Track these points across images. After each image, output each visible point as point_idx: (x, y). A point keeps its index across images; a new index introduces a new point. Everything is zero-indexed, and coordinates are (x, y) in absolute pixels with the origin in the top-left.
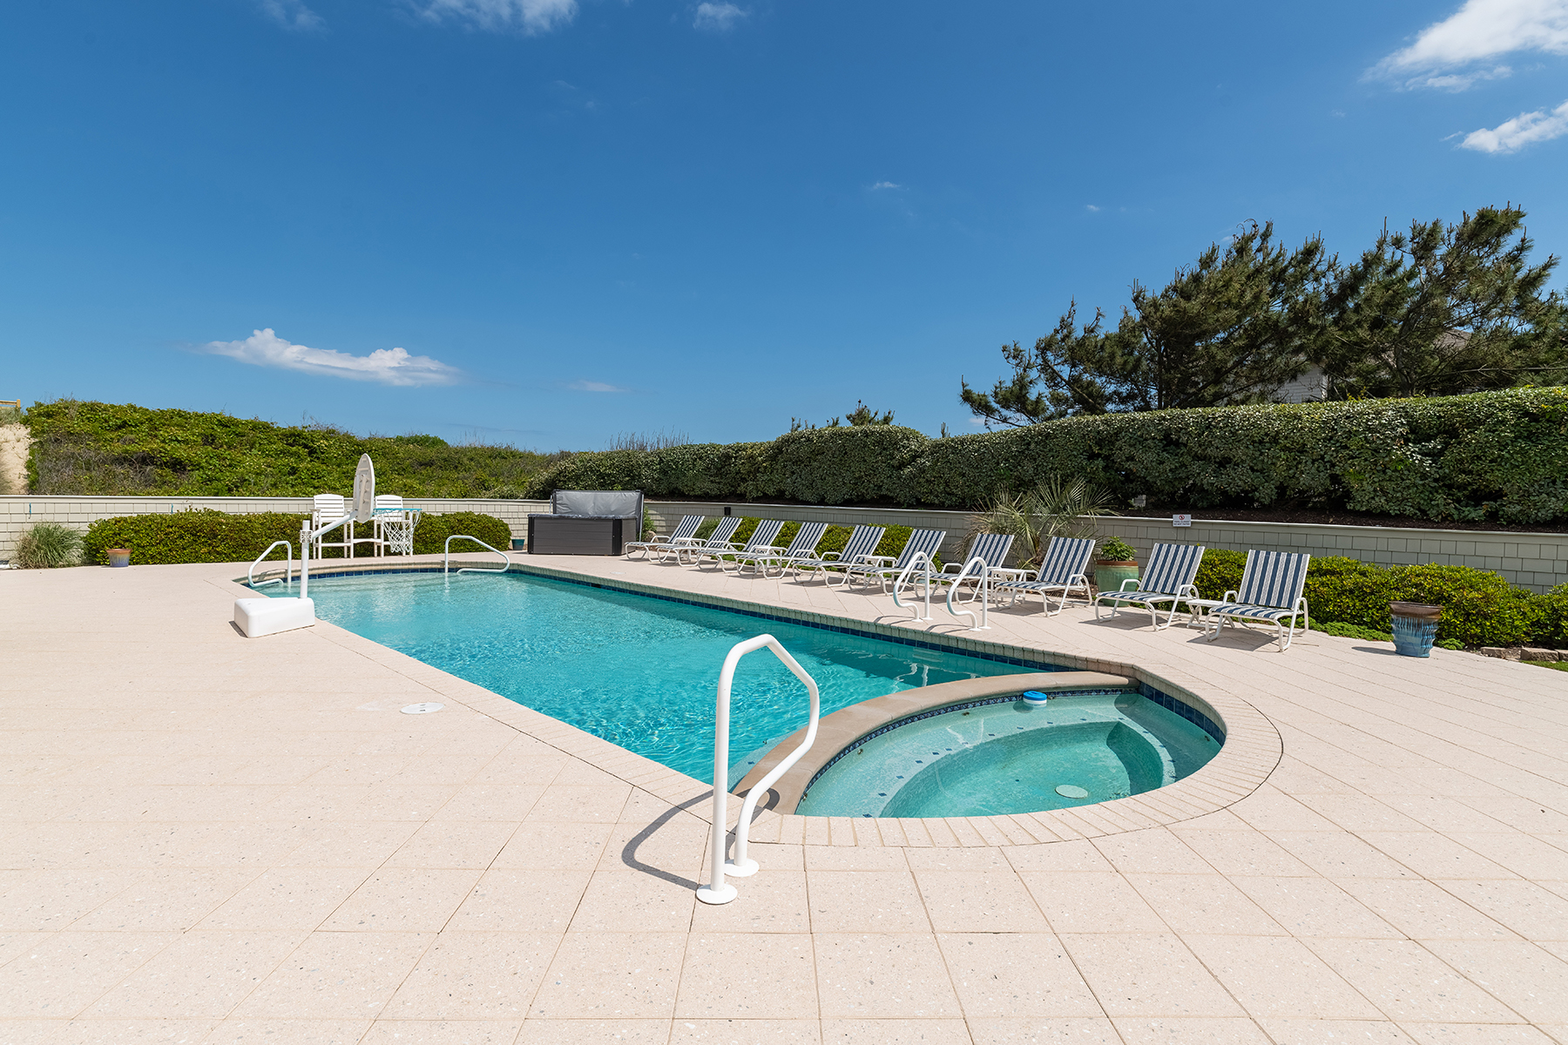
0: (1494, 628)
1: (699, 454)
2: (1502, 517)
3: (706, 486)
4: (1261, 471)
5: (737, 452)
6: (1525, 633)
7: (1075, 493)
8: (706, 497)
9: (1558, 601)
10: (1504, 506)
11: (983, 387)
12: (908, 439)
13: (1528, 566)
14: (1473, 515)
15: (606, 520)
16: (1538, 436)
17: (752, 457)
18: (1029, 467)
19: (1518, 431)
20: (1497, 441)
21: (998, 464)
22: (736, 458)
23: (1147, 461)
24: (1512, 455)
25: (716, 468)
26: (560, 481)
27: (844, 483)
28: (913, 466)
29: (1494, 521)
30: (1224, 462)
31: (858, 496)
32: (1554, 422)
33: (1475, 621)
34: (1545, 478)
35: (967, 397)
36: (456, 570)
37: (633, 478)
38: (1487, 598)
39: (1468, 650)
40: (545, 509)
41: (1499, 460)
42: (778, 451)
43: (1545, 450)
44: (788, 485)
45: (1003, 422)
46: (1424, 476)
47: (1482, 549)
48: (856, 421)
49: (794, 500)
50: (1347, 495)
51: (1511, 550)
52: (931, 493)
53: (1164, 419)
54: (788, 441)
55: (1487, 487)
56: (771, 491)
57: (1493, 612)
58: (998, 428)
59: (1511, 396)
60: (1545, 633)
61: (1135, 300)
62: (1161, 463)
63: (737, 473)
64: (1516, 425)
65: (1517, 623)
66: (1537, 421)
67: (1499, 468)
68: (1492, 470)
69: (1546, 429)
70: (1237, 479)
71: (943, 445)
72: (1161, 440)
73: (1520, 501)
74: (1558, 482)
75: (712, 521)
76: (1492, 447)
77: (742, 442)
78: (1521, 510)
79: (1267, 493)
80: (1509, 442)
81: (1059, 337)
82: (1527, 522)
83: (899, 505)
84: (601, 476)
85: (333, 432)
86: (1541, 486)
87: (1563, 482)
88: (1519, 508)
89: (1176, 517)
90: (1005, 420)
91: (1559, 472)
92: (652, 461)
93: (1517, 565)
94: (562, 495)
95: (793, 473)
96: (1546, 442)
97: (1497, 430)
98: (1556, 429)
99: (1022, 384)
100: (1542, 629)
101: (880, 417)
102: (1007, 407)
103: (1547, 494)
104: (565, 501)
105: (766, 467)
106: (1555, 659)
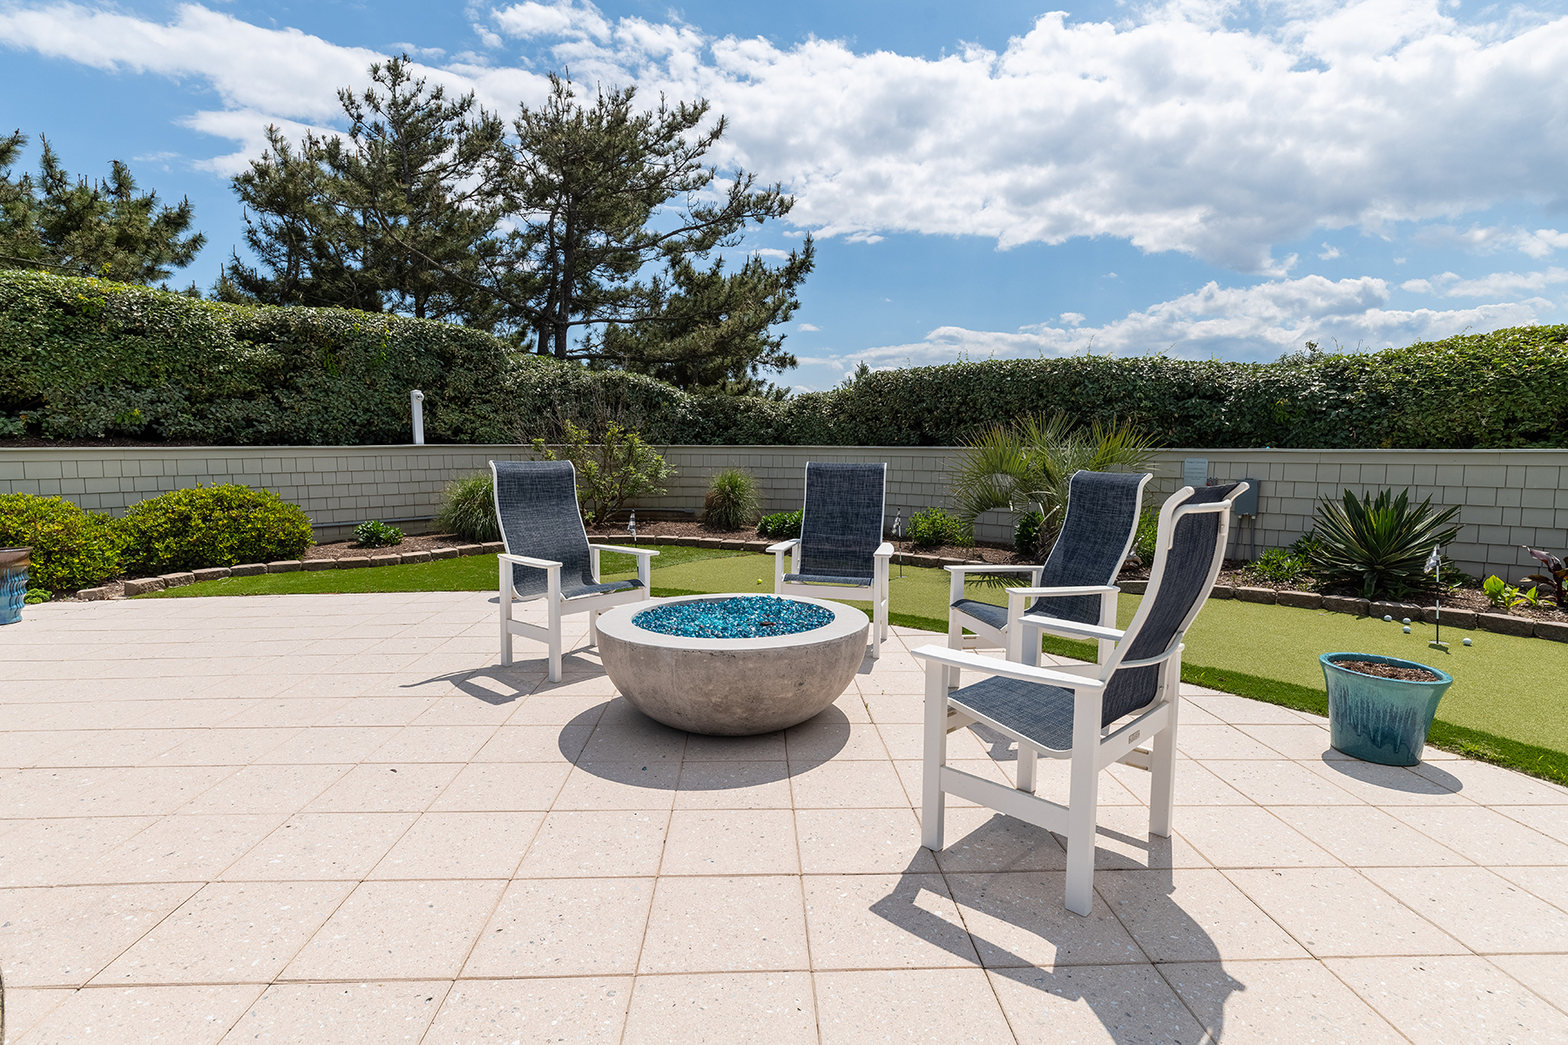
0: (84, 565)
2: (47, 430)
6: (118, 564)
9: (144, 522)
10: (48, 416)
13: (92, 486)
14: (11, 428)
16: (76, 333)
19: (53, 324)
20: (29, 334)
24: (49, 352)
29: (36, 435)
32: (92, 318)
33: (59, 560)
34: (93, 384)
38: (69, 530)
39: (56, 599)
41: (34, 358)
43: (88, 350)
47: (32, 470)
51: (69, 469)
55: (21, 392)
57: (80, 546)
59: (36, 280)
60: (138, 560)
64: (49, 316)
65: (108, 554)
66: (74, 315)
67: (35, 368)
68: (28, 371)
69: (85, 324)
73: (66, 410)
74: (106, 389)
76: (23, 341)
78: (69, 422)
80: (44, 336)
82: (77, 436)
86: (88, 392)
87: (111, 389)
88: (66, 418)
91: (106, 377)
93: (78, 487)
96: (87, 341)
97: (25, 320)
98: (96, 327)
100: (133, 556)
103: (96, 403)
106: (162, 587)
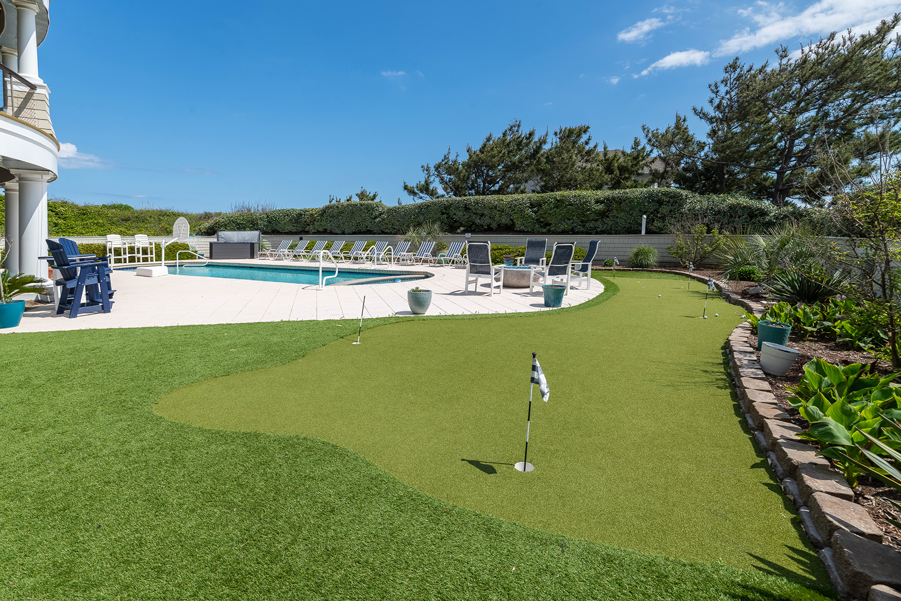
1: (287, 213)
2: (551, 231)
3: (290, 228)
4: (492, 218)
5: (305, 212)
7: (436, 226)
8: (290, 233)
10: (551, 227)
11: (412, 184)
12: (378, 207)
14: (544, 231)
15: (247, 243)
17: (312, 215)
18: (422, 217)
19: (555, 205)
20: (550, 208)
21: (411, 216)
22: (304, 215)
23: (459, 215)
24: (553, 212)
25: (295, 219)
26: (216, 227)
27: (353, 225)
28: (380, 218)
29: (549, 232)
30: (482, 215)
31: (358, 230)
32: (562, 202)
35: (406, 188)
36: (182, 266)
37: (254, 225)
40: (213, 239)
41: (550, 214)
42: (324, 212)
43: (560, 211)
44: (328, 227)
45: (420, 198)
46: (533, 219)
48: (360, 197)
49: (331, 233)
50: (514, 224)
52: (387, 228)
53: (465, 200)
54: (328, 207)
55: (547, 222)
56: (321, 229)
58: (419, 201)
61: (468, 151)
62: (464, 216)
63: (305, 222)
64: (554, 203)
66: (559, 202)
68: (549, 217)
69: (561, 205)
70: (486, 221)
71: (391, 209)
72: (464, 208)
73: (555, 226)
74: (563, 221)
75: (295, 243)
76: (549, 210)
77: (307, 208)
78: (555, 229)
79: (494, 226)
80: (553, 209)
81: (444, 163)
82: (556, 232)
83: (375, 234)
84: (238, 224)
85: (66, 203)
86: (559, 222)
89: (466, 234)
90: (421, 198)
91: (563, 217)
92: (263, 217)
94: (221, 234)
95: (331, 221)
96: (560, 208)
97: (550, 205)
98: (563, 205)
99: (427, 183)
101: (372, 195)
102: (422, 192)
103: (561, 224)
104: (223, 236)
105: (318, 219)
